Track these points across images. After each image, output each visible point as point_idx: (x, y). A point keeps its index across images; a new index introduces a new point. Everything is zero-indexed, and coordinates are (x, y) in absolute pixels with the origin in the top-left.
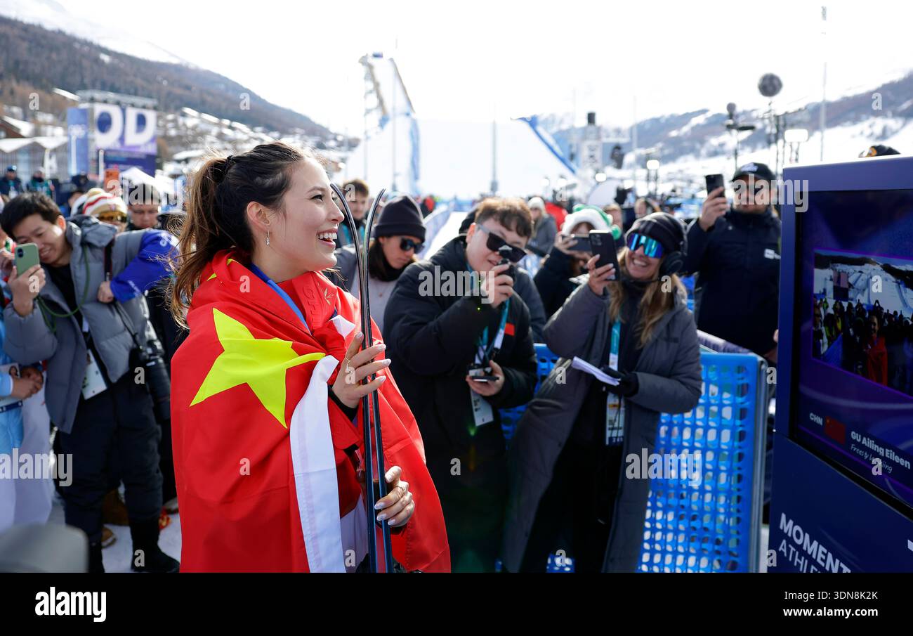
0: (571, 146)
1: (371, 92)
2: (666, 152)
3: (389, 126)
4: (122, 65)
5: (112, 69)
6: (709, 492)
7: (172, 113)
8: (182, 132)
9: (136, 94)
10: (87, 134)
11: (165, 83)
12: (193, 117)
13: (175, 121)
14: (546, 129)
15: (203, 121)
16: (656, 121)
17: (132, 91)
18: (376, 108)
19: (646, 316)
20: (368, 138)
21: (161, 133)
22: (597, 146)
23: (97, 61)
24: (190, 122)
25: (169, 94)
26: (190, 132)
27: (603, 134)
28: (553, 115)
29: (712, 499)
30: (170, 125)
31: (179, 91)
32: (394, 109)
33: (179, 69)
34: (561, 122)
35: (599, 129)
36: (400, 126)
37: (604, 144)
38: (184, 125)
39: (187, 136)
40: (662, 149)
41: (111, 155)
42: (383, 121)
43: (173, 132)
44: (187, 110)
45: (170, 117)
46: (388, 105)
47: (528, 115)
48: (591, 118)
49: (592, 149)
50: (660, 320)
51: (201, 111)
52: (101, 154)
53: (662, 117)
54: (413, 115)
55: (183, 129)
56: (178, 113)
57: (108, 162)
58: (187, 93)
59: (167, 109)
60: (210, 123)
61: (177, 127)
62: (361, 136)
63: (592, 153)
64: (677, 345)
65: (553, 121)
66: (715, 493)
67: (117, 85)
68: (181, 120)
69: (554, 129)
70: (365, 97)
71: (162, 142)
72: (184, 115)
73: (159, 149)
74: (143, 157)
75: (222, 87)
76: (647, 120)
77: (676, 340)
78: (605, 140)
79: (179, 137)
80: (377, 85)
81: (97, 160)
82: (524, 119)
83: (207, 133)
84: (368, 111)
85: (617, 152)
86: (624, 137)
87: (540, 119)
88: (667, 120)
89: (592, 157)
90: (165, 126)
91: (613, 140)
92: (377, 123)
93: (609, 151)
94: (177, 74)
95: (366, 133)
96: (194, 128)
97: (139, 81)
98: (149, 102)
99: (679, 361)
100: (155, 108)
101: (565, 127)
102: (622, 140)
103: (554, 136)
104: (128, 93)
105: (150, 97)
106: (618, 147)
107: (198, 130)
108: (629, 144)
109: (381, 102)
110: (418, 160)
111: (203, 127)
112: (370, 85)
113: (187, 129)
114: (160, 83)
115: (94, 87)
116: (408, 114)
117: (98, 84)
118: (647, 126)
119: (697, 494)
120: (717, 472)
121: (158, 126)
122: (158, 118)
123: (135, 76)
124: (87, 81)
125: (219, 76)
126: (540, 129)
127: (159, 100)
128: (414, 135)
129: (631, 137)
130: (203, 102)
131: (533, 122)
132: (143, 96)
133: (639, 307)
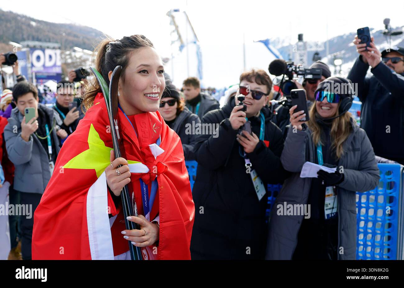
0: (289, 55)
1: (174, 31)
2: (347, 56)
3: (184, 50)
4: (42, 27)
5: (37, 30)
6: (370, 246)
7: (68, 51)
8: (74, 60)
9: (50, 41)
10: (26, 64)
11: (64, 34)
12: (80, 52)
13: (70, 55)
14: (274, 47)
15: (85, 54)
16: (341, 37)
17: (48, 40)
18: (177, 40)
19: (335, 140)
20: (173, 57)
21: (63, 61)
22: (304, 54)
23: (29, 26)
24: (78, 55)
25: (66, 40)
26: (78, 60)
27: (308, 47)
28: (278, 38)
29: (372, 250)
30: (68, 57)
31: (71, 38)
32: (187, 40)
33: (70, 26)
34: (283, 42)
35: (305, 44)
36: (191, 49)
37: (309, 52)
38: (75, 56)
39: (77, 62)
40: (344, 54)
41: (39, 75)
42: (182, 47)
43: (69, 61)
44: (76, 48)
45: (68, 53)
46: (184, 38)
47: (264, 39)
48: (300, 37)
49: (301, 56)
50: (346, 140)
51: (84, 48)
52: (34, 75)
53: (344, 35)
54: (198, 43)
55: (75, 58)
56: (72, 50)
57: (38, 78)
58: (75, 39)
59: (66, 49)
60: (88, 54)
61: (71, 58)
62: (169, 57)
63: (302, 58)
64: (360, 152)
65: (279, 42)
66: (373, 246)
67: (40, 37)
68: (73, 54)
69: (280, 46)
70: (171, 34)
71: (64, 66)
72: (75, 51)
73: (63, 70)
74: (55, 75)
75: (94, 34)
76: (335, 38)
77: (358, 150)
78: (309, 49)
79: (73, 63)
80: (177, 27)
81: (32, 78)
82: (260, 41)
83: (87, 60)
84: (173, 42)
85: (316, 56)
86: (320, 47)
87: (270, 41)
88: (347, 36)
89: (301, 60)
90: (65, 58)
91: (314, 49)
92: (178, 49)
93: (312, 57)
94: (70, 29)
95: (172, 54)
96: (80, 58)
97: (51, 35)
98: (56, 45)
99: (363, 161)
100: (60, 48)
101: (286, 44)
102: (319, 50)
103: (279, 50)
104: (46, 41)
105: (57, 42)
106: (317, 54)
107: (82, 59)
108: (324, 51)
109: (180, 37)
110: (202, 68)
111: (85, 57)
112: (173, 28)
113: (77, 58)
114: (61, 35)
115: (28, 39)
116: (195, 43)
117: (31, 38)
118: (335, 41)
119: (362, 247)
120: (374, 234)
121: (61, 58)
122: (61, 54)
123: (49, 32)
124: (25, 36)
125: (91, 28)
126: (271, 46)
127: (61, 44)
128: (199, 55)
129: (325, 47)
130: (84, 43)
131: (266, 43)
132: (53, 42)
133: (330, 135)
